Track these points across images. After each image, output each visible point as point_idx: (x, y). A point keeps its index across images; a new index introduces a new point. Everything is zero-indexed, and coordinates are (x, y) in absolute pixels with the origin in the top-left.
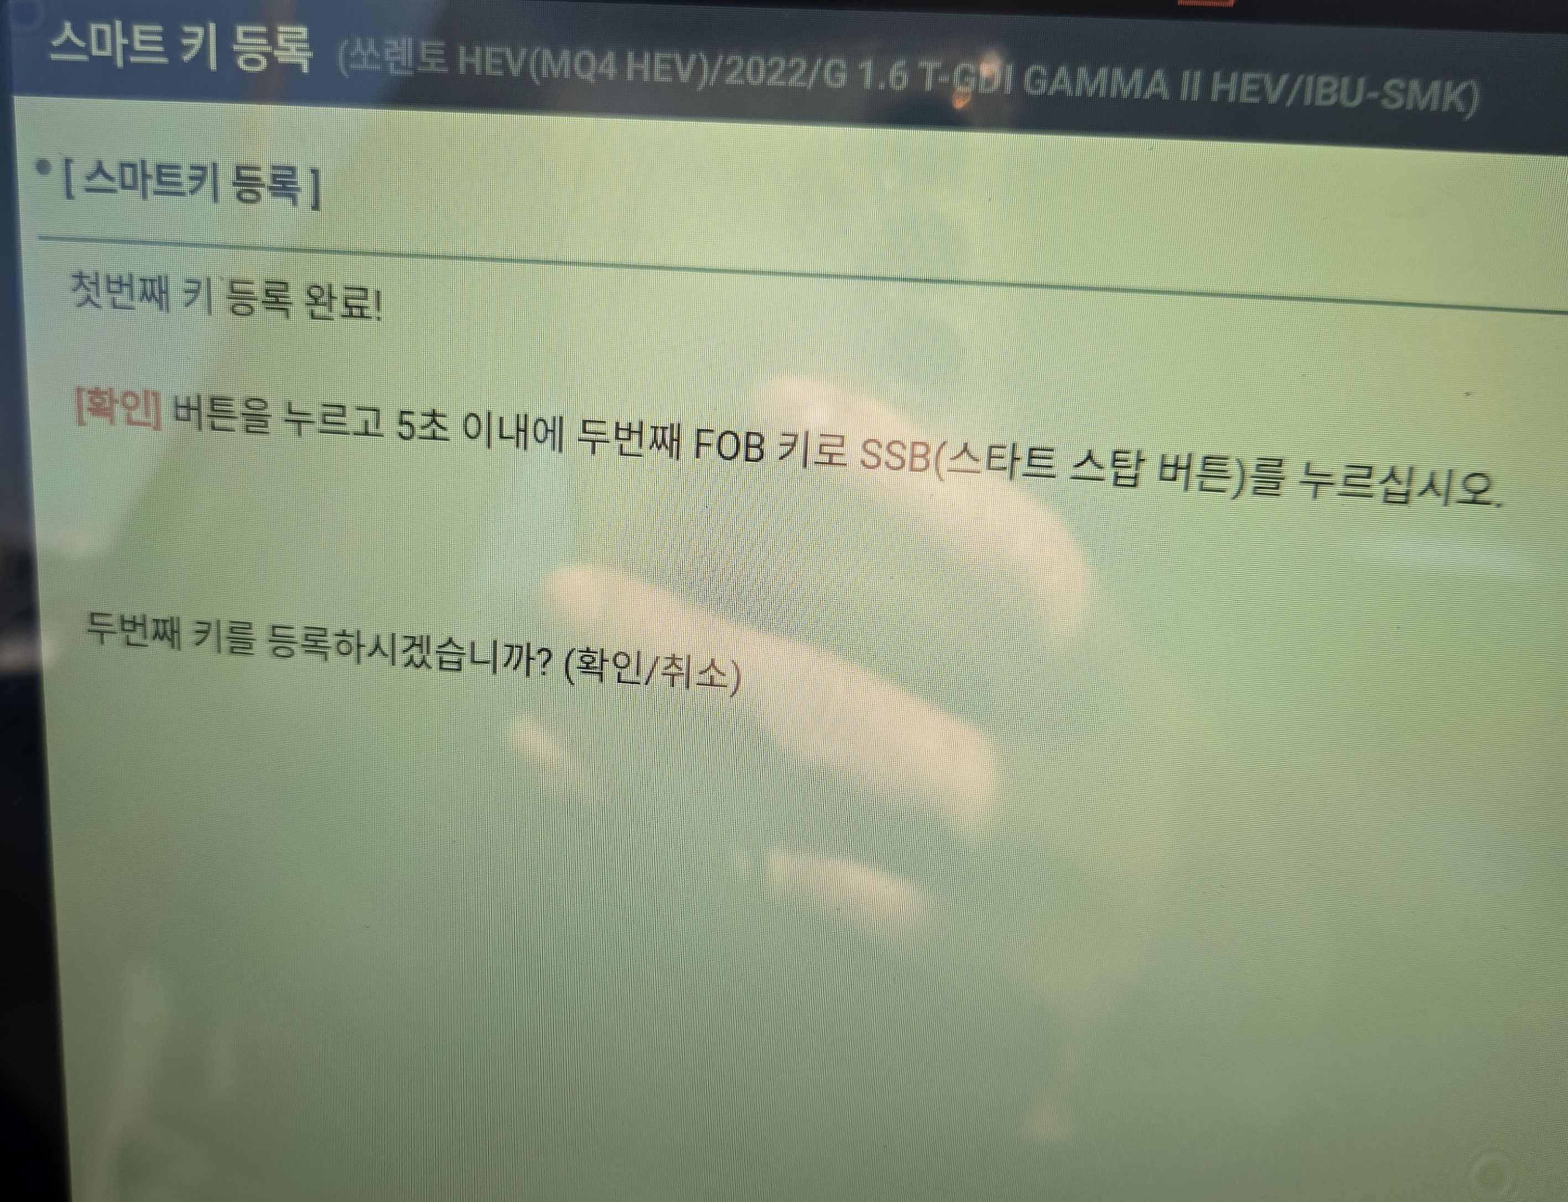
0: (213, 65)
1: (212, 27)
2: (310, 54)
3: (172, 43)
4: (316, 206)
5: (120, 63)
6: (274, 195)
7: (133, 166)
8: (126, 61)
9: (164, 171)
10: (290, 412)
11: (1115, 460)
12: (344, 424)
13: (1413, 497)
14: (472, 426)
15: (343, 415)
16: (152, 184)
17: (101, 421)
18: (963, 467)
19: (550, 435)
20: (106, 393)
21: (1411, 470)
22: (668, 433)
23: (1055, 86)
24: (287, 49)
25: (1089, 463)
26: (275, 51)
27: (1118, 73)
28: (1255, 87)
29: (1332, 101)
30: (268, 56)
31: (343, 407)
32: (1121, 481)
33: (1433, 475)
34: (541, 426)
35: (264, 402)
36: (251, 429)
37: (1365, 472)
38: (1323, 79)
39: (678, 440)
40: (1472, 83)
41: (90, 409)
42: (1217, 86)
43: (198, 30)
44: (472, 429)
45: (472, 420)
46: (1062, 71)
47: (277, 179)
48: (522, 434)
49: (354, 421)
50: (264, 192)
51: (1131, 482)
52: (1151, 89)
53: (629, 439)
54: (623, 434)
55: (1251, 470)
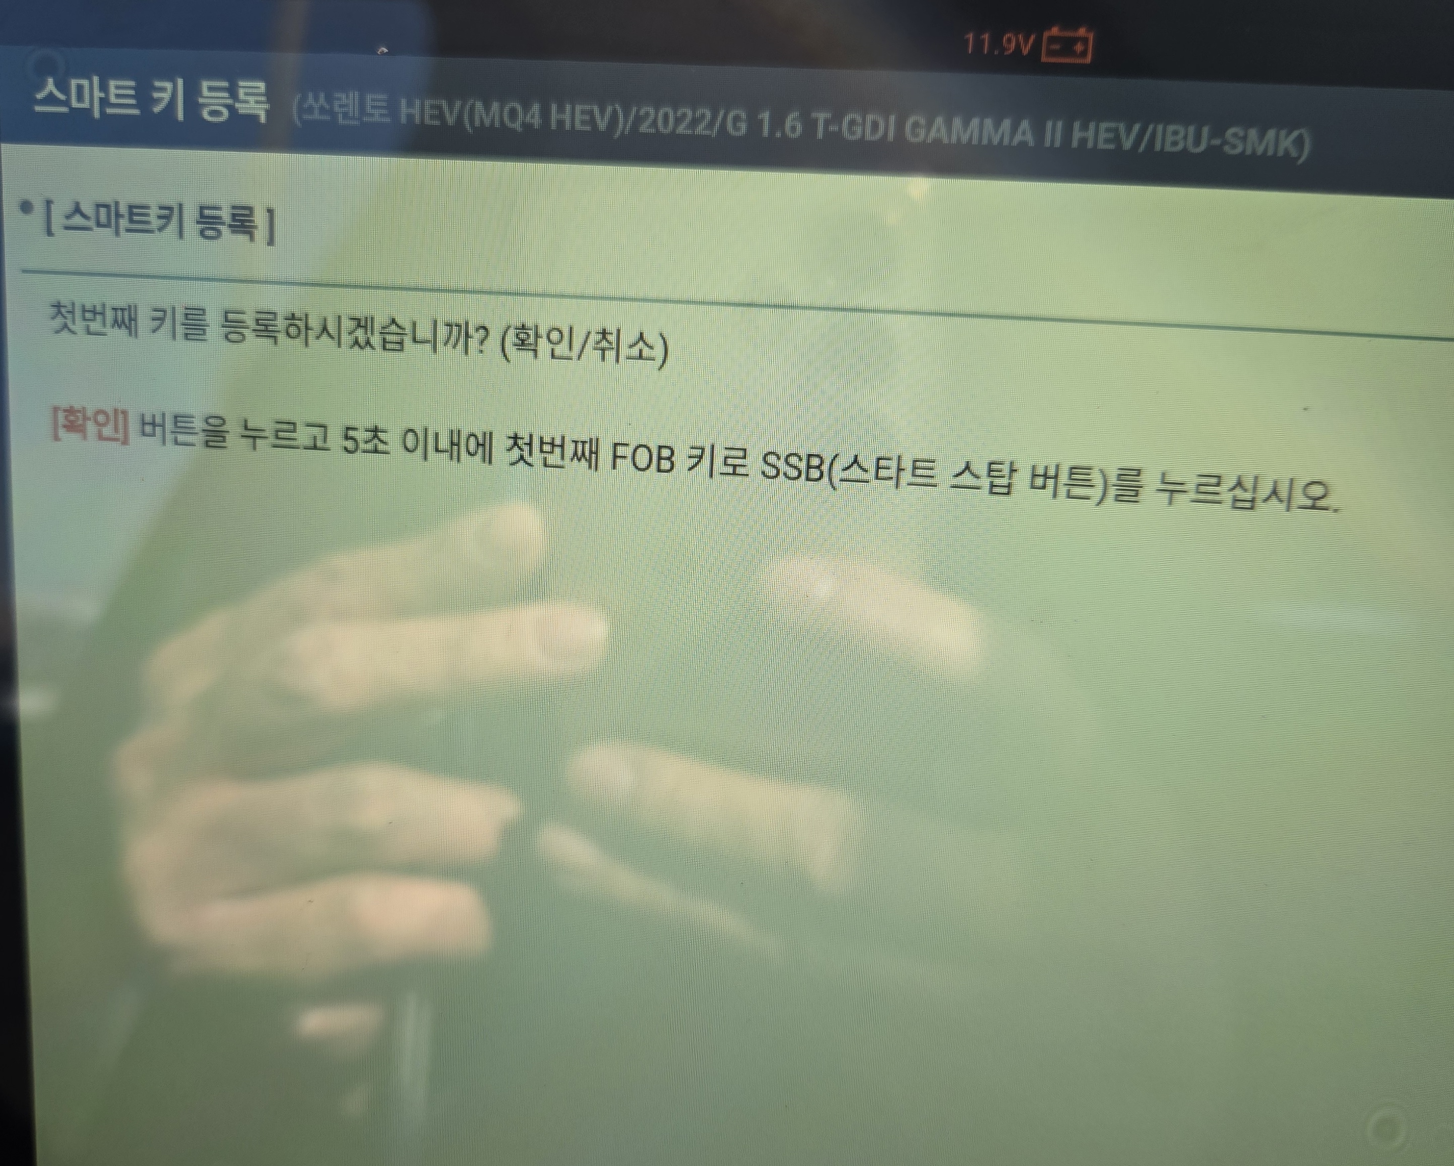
0: (180, 116)
1: (180, 82)
2: (267, 106)
3: (144, 97)
4: (271, 242)
5: (97, 114)
6: (233, 232)
7: (107, 206)
8: (102, 112)
9: (135, 210)
10: (246, 428)
11: (990, 470)
12: (296, 439)
13: (1259, 504)
14: (410, 440)
15: (294, 431)
16: (124, 223)
17: (74, 437)
18: (853, 477)
19: (480, 449)
20: (79, 411)
21: (1256, 478)
22: (587, 446)
23: (933, 134)
24: (246, 102)
25: (967, 473)
26: (236, 104)
27: (989, 122)
28: (1111, 135)
29: (1180, 147)
30: (230, 108)
31: (294, 424)
32: (995, 490)
33: (1275, 483)
34: (472, 439)
35: (223, 419)
36: (211, 444)
37: (1214, 481)
38: (1171, 128)
39: (596, 453)
40: (1303, 131)
41: (65, 426)
42: (1077, 135)
43: (167, 85)
44: (410, 443)
45: (410, 436)
46: (939, 121)
47: (237, 218)
48: (455, 448)
49: (303, 436)
50: (224, 229)
51: (1005, 490)
52: (1018, 138)
53: (552, 452)
54: (547, 448)
55: (1113, 480)
